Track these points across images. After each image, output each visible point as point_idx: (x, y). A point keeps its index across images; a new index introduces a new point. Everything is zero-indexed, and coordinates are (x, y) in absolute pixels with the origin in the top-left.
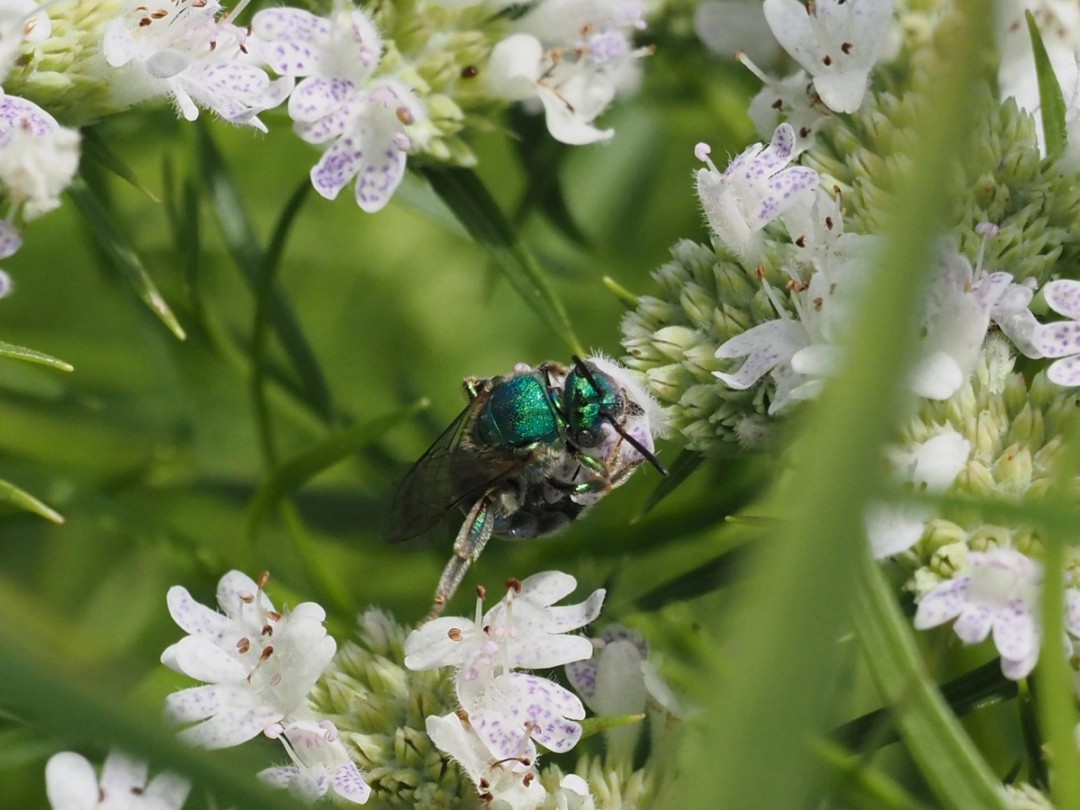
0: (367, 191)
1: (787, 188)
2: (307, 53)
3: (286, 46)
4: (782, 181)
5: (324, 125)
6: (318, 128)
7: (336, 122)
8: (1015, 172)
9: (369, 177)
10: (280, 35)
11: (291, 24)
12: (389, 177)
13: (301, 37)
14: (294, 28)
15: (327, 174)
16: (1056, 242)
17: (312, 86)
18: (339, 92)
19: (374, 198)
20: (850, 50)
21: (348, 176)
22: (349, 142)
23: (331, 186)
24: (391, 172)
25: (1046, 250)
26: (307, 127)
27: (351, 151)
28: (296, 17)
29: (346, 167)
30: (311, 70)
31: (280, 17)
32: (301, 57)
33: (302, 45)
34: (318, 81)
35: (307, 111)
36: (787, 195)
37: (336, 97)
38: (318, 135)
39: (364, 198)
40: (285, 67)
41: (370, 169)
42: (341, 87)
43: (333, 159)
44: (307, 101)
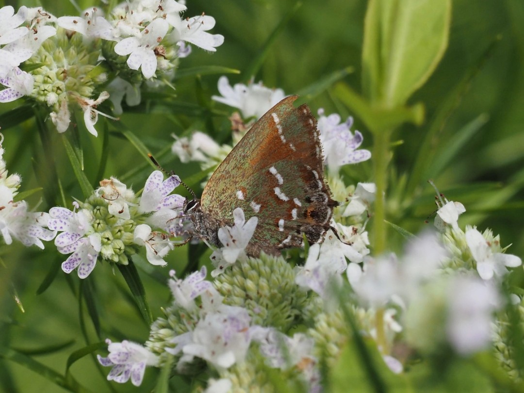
0: (82, 271)
1: (200, 288)
2: (65, 223)
3: (58, 220)
4: (199, 285)
5: (68, 248)
6: (65, 249)
7: (73, 247)
8: (284, 289)
9: (83, 267)
10: (57, 216)
11: (61, 213)
12: (89, 268)
13: (64, 218)
14: (62, 214)
15: (69, 264)
16: (293, 314)
17: (64, 235)
18: (74, 238)
19: (84, 274)
20: (235, 242)
21: (76, 266)
22: (77, 254)
23: (70, 269)
24: (90, 266)
25: (289, 316)
26: (62, 249)
27: (77, 258)
28: (64, 211)
29: (75, 263)
30: (65, 229)
31: (58, 211)
32: (62, 225)
33: (64, 221)
34: (67, 233)
35: (60, 243)
36: (200, 290)
37: (72, 240)
38: (65, 251)
39: (81, 274)
40: (55, 228)
41: (84, 264)
42: (75, 236)
43: (71, 260)
44: (61, 240)
